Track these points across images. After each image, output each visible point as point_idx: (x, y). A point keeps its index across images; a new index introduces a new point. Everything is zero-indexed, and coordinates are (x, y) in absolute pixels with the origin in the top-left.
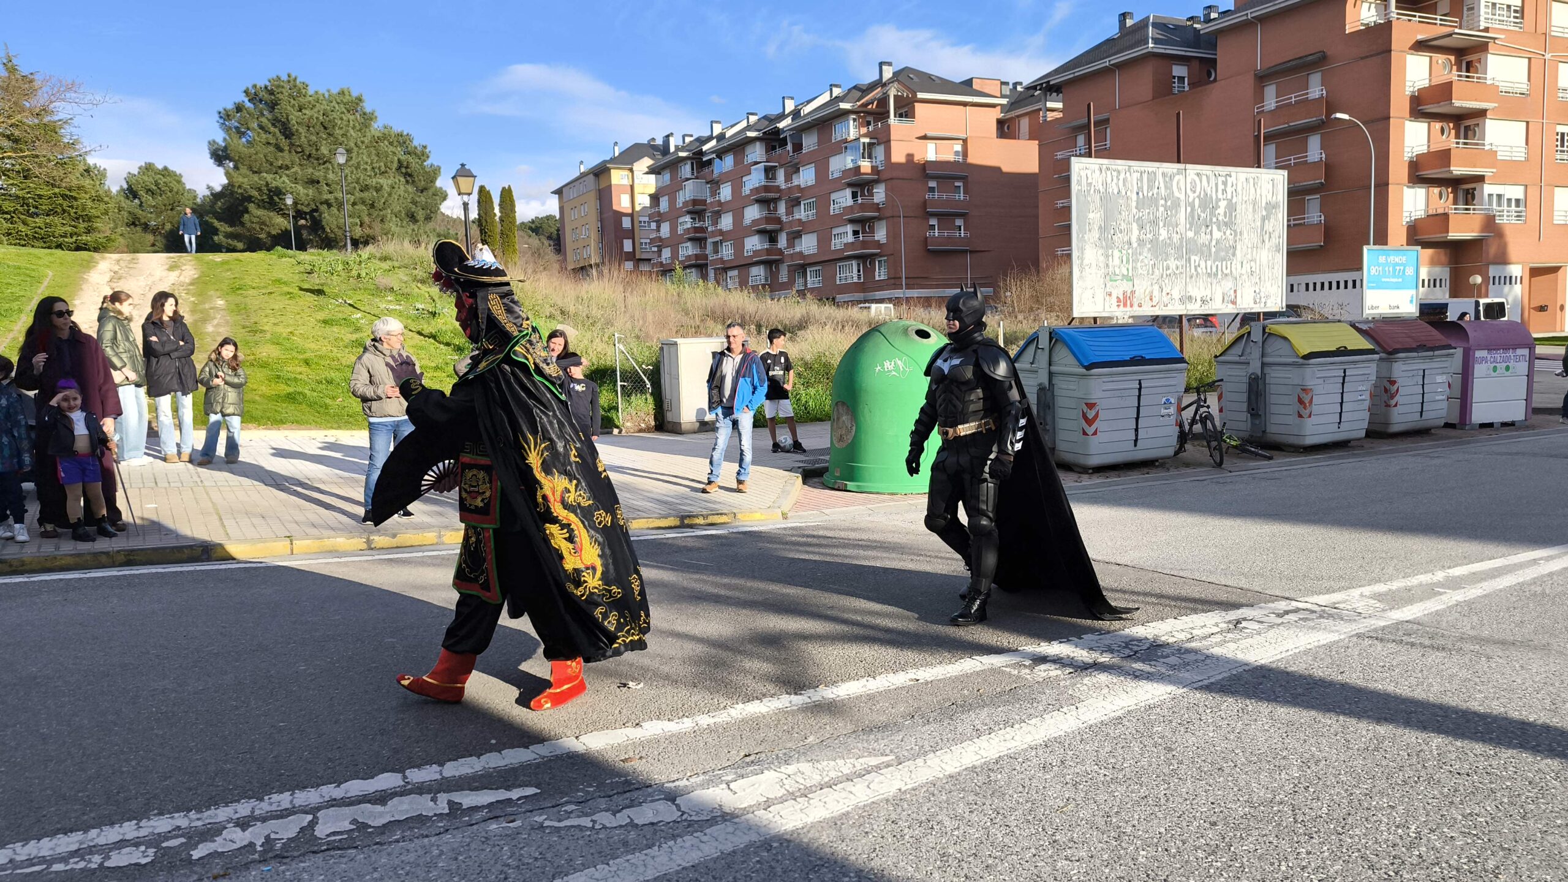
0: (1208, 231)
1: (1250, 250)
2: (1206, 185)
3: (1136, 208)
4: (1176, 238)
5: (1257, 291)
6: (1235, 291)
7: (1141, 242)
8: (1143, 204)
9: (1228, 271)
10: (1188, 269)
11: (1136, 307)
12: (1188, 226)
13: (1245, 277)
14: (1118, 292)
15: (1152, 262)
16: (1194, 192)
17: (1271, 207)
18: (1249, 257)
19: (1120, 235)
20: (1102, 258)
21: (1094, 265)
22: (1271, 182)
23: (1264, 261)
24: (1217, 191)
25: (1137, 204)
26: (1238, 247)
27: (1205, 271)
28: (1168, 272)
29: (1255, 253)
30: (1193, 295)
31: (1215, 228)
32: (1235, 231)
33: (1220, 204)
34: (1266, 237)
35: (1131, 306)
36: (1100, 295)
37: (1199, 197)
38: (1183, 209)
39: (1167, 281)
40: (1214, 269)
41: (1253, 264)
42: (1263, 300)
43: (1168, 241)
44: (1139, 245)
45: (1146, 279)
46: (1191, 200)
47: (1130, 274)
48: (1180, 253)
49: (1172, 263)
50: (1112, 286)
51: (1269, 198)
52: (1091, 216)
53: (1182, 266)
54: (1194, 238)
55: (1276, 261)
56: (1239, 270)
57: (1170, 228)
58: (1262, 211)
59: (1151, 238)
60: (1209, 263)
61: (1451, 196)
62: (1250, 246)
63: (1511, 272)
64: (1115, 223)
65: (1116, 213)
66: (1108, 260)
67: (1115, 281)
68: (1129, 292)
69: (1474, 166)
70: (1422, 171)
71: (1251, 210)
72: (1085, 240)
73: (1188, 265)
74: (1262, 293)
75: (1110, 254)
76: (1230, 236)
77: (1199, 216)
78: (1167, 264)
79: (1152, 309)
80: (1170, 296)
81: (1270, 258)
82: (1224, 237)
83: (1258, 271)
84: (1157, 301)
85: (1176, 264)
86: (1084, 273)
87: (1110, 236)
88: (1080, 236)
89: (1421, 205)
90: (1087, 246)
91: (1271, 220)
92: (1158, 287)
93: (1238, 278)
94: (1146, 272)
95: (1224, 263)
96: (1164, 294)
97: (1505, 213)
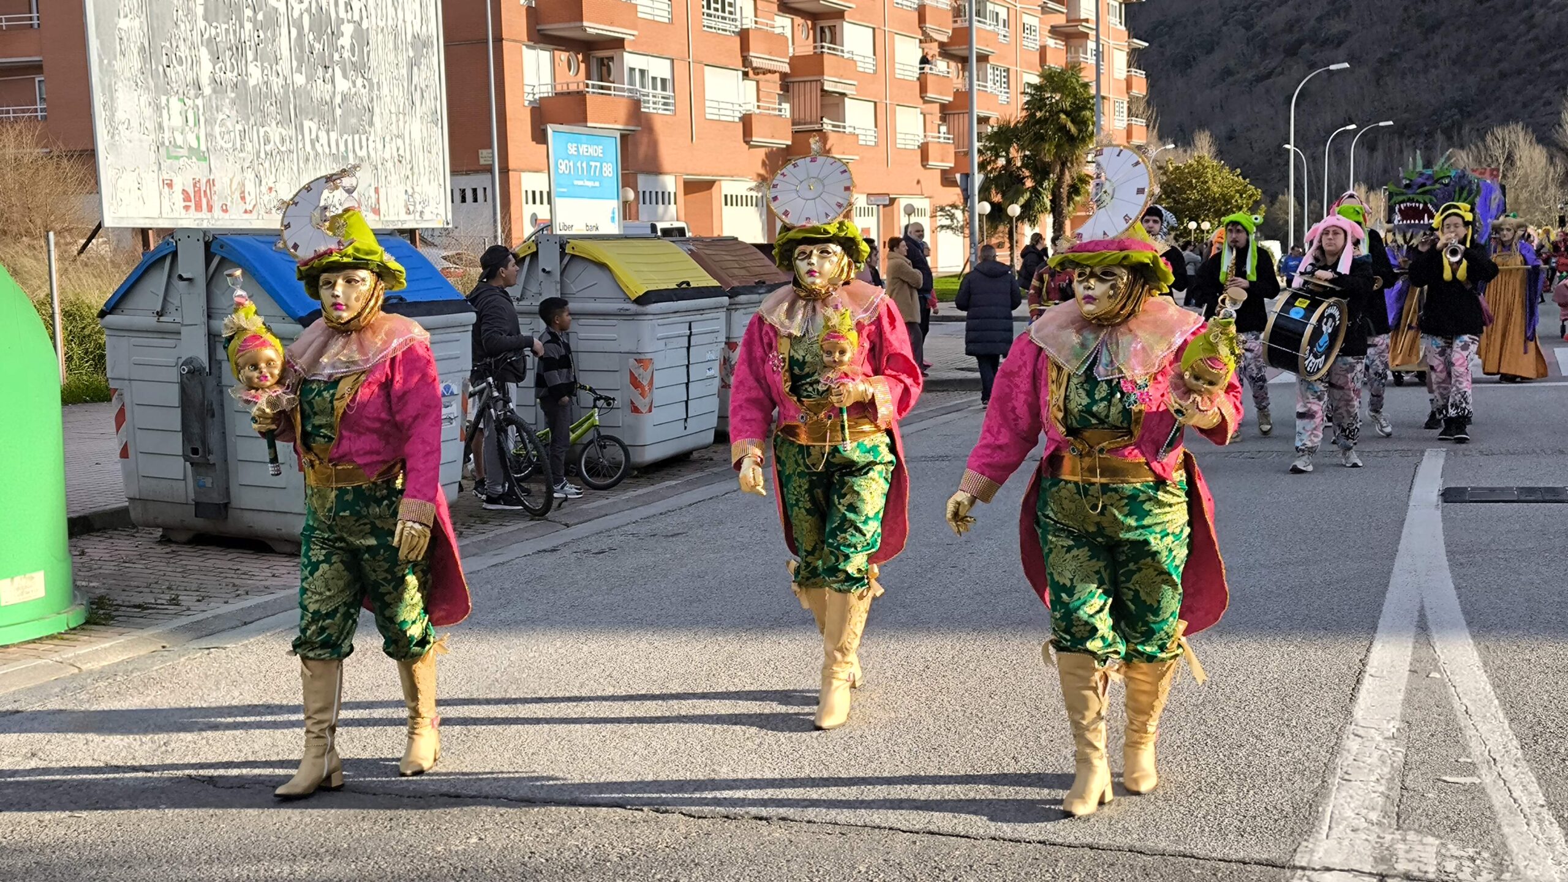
0: (328, 76)
1: (394, 116)
3: (205, 19)
4: (276, 83)
5: (410, 191)
6: (377, 190)
7: (217, 86)
8: (217, 14)
10: (300, 145)
11: (217, 212)
12: (295, 64)
13: (390, 165)
14: (183, 181)
15: (239, 127)
17: (420, 43)
18: (394, 129)
19: (179, 68)
20: (148, 112)
21: (135, 124)
23: (417, 136)
24: (336, 4)
25: (206, 10)
26: (377, 110)
28: (268, 148)
29: (401, 123)
31: (338, 73)
32: (369, 80)
33: (343, 28)
34: (417, 97)
35: (210, 209)
36: (152, 185)
37: (309, 10)
38: (284, 31)
39: (267, 165)
40: (342, 148)
41: (400, 142)
42: (419, 208)
43: (264, 89)
44: (214, 91)
45: (231, 159)
46: (296, 14)
47: (203, 148)
48: (286, 113)
49: (275, 132)
50: (171, 168)
51: (417, 28)
52: (123, 23)
53: (291, 138)
54: (305, 87)
55: (433, 140)
56: (380, 153)
57: (266, 64)
58: (407, 50)
59: (235, 80)
60: (333, 136)
61: (582, 66)
62: (393, 110)
63: (664, 185)
64: (168, 44)
65: (170, 24)
66: (161, 116)
67: (177, 158)
68: (204, 181)
69: (612, 24)
70: (545, 23)
71: (391, 45)
72: (115, 72)
73: (300, 137)
74: (416, 196)
75: (163, 105)
76: (362, 90)
77: (311, 47)
78: (266, 132)
79: (247, 216)
80: (273, 194)
81: (425, 135)
82: (353, 90)
83: (408, 157)
84: (254, 202)
85: (281, 134)
86: (117, 138)
87: (161, 69)
88: (106, 62)
89: (547, 78)
90: (120, 84)
91: (422, 67)
92: (253, 175)
93: (379, 166)
94: (230, 145)
95: (357, 137)
96: (264, 189)
97: (651, 98)
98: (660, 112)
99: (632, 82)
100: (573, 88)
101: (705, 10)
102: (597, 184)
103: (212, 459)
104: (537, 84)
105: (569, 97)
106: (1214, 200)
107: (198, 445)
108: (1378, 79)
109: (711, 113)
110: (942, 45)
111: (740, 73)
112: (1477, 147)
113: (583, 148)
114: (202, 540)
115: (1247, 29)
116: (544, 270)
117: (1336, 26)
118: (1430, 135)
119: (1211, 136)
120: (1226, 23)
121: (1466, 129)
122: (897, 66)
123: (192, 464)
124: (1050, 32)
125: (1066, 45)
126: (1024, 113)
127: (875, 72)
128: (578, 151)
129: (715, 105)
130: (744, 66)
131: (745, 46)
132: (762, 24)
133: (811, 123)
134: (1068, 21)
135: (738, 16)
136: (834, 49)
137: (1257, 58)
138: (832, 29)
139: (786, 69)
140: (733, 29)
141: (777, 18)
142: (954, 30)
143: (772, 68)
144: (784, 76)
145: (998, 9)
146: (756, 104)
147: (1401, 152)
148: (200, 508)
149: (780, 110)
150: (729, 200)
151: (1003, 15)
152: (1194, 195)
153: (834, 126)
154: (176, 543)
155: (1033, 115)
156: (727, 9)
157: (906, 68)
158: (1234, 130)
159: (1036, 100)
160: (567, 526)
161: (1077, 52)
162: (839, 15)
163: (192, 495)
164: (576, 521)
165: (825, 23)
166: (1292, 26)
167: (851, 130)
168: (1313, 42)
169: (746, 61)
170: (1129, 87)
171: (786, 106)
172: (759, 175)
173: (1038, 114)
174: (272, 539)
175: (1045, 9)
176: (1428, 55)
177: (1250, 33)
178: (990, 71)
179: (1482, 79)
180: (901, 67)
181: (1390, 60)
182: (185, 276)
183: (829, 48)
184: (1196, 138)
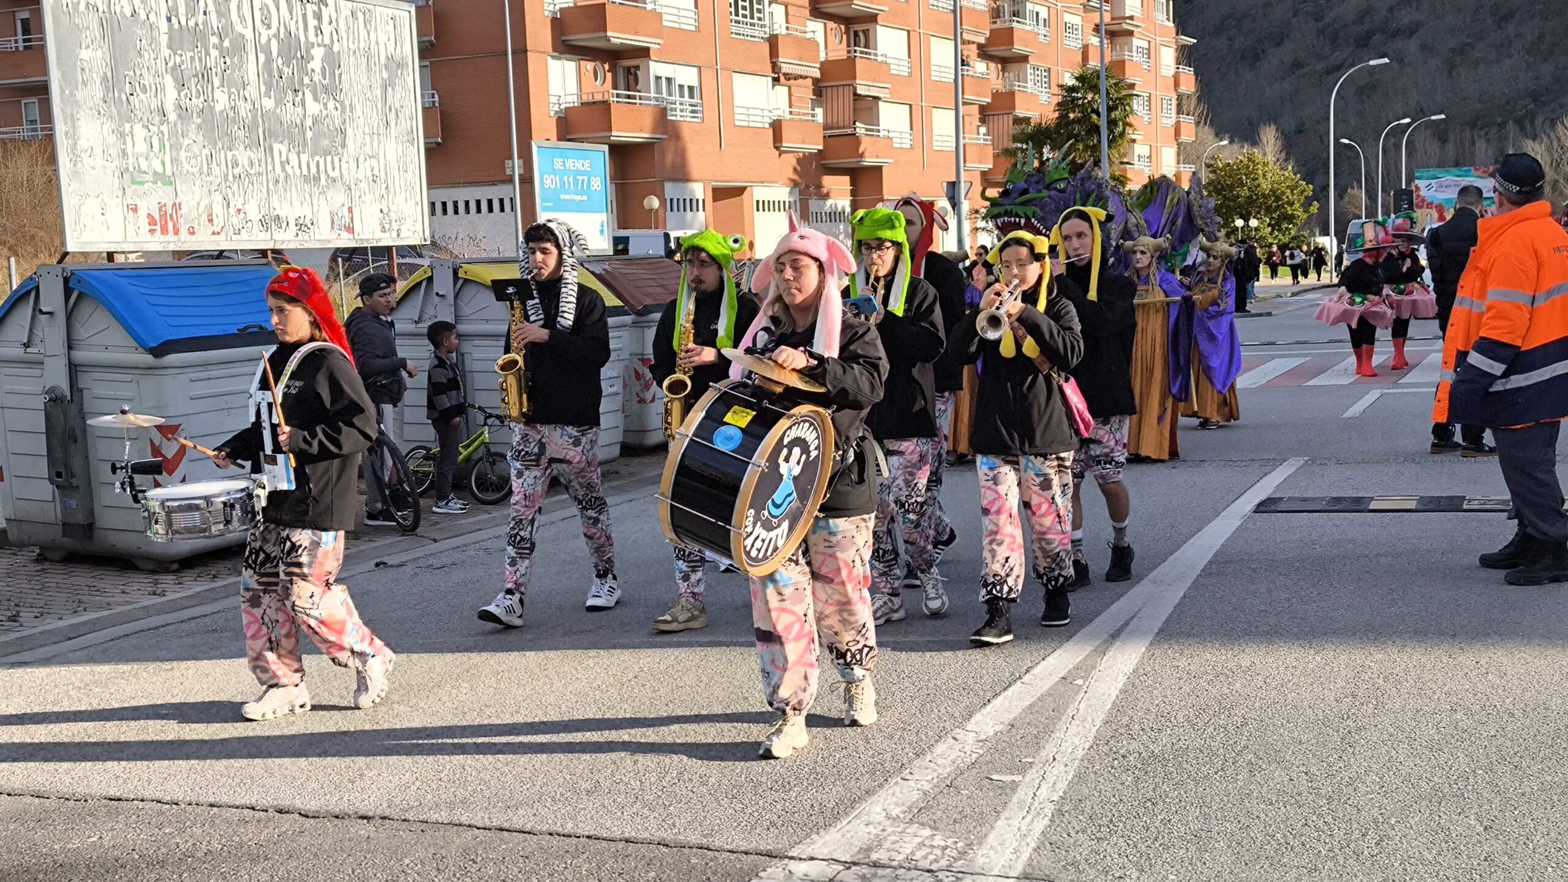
0: (298, 99)
1: (368, 137)
2: (288, 17)
3: (169, 47)
4: (244, 108)
5: (385, 210)
6: (350, 210)
7: (183, 112)
8: (181, 42)
9: (336, 174)
10: (270, 168)
11: (184, 234)
12: (263, 88)
13: (363, 185)
14: (148, 205)
15: (206, 152)
16: (269, 27)
17: (394, 65)
18: (368, 149)
19: (142, 96)
20: (112, 139)
21: (98, 151)
22: (391, 22)
23: (392, 157)
24: (306, 29)
25: (170, 39)
26: (349, 132)
27: (298, 172)
28: (236, 171)
29: (375, 144)
30: (282, 214)
31: (309, 96)
32: (342, 103)
33: (313, 52)
34: (392, 117)
35: (176, 232)
36: (116, 210)
37: (277, 35)
38: (252, 57)
39: (235, 187)
40: (314, 170)
41: (374, 162)
42: (395, 226)
43: (231, 114)
44: (180, 116)
45: (198, 182)
46: (264, 40)
47: (169, 173)
48: (254, 136)
49: (243, 156)
50: (135, 192)
51: (391, 48)
52: (85, 54)
53: (260, 161)
54: (274, 111)
55: (409, 159)
56: (353, 173)
57: (233, 90)
58: (381, 71)
59: (201, 106)
60: (304, 158)
61: (609, 75)
62: (367, 131)
63: (692, 192)
64: (131, 73)
65: (133, 53)
66: (125, 143)
67: (142, 183)
68: (170, 205)
69: (636, 33)
70: (570, 34)
71: (364, 67)
72: (77, 101)
73: (269, 160)
74: (392, 214)
75: (127, 132)
76: (334, 112)
77: (280, 71)
78: (234, 155)
79: (215, 237)
80: (242, 215)
81: (400, 154)
82: (325, 113)
83: (383, 176)
84: (222, 224)
85: (249, 157)
86: (79, 165)
87: (124, 97)
88: (67, 92)
89: (572, 87)
90: (83, 113)
91: (397, 88)
92: (221, 198)
93: (353, 187)
94: (197, 169)
95: (329, 158)
96: (232, 210)
97: (678, 106)
98: (688, 119)
99: (658, 90)
100: (598, 97)
101: (733, 17)
102: (585, 197)
103: (75, 482)
104: (562, 94)
105: (594, 107)
106: (1264, 195)
107: (61, 469)
108: (1452, 68)
109: (740, 120)
110: (980, 46)
111: (770, 79)
112: (1549, 137)
113: (570, 163)
114: (74, 558)
115: (1317, 20)
116: (437, 294)
117: (1407, 16)
118: (1502, 125)
119: (1277, 130)
120: (1295, 15)
121: (1539, 121)
122: (933, 68)
123: (58, 487)
124: (1094, 30)
125: (1111, 43)
126: (1056, 115)
127: (910, 74)
128: (564, 165)
129: (745, 111)
130: (774, 72)
131: (774, 52)
132: (793, 29)
133: (844, 128)
134: (1113, 19)
135: (767, 22)
136: (866, 53)
137: (1327, 49)
138: (866, 33)
139: (817, 74)
140: (762, 35)
141: (809, 23)
142: (992, 31)
143: (802, 73)
144: (816, 81)
145: (1038, 8)
146: (788, 110)
147: (1473, 143)
148: (67, 527)
149: (813, 116)
150: (761, 206)
151: (1044, 14)
152: (1245, 192)
153: (867, 130)
154: (51, 561)
155: (1066, 116)
156: (756, 15)
157: (943, 69)
158: (1304, 124)
159: (1068, 100)
160: (435, 541)
161: (1122, 50)
162: (873, 18)
163: (60, 516)
164: (446, 536)
165: (859, 27)
166: (1363, 17)
167: (886, 133)
168: (1384, 32)
169: (775, 67)
170: (1177, 84)
171: (819, 112)
172: (792, 180)
173: (1072, 116)
174: (133, 557)
175: (1086, 8)
176: (1502, 45)
177: (1320, 25)
178: (1030, 71)
179: (1557, 68)
180: (938, 68)
181: (1462, 50)
182: (44, 309)
183: (862, 52)
184: (1262, 133)
